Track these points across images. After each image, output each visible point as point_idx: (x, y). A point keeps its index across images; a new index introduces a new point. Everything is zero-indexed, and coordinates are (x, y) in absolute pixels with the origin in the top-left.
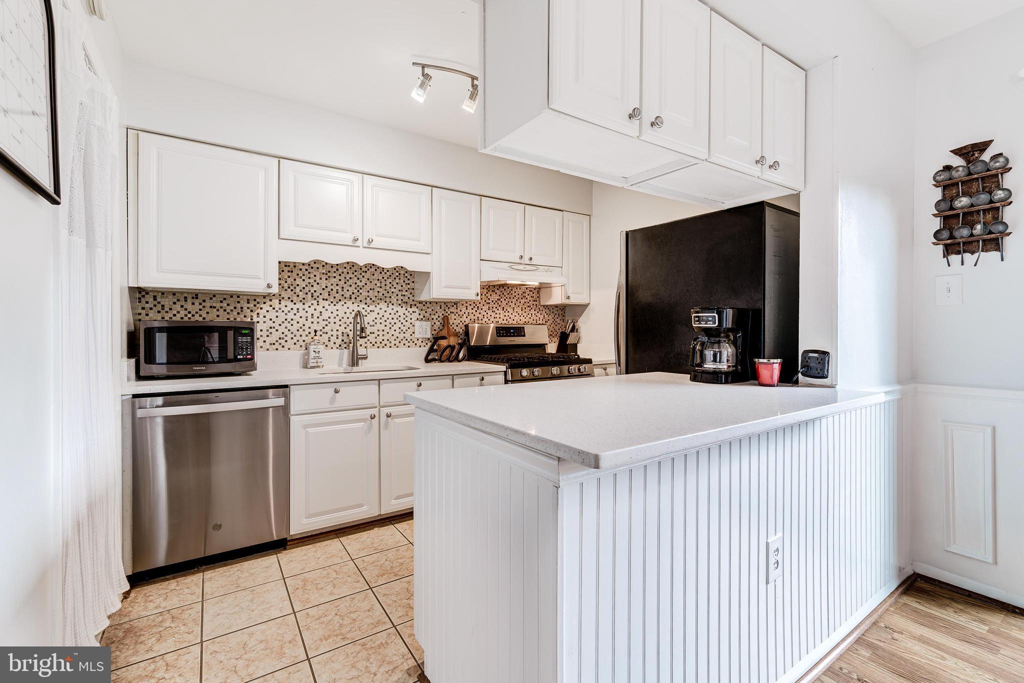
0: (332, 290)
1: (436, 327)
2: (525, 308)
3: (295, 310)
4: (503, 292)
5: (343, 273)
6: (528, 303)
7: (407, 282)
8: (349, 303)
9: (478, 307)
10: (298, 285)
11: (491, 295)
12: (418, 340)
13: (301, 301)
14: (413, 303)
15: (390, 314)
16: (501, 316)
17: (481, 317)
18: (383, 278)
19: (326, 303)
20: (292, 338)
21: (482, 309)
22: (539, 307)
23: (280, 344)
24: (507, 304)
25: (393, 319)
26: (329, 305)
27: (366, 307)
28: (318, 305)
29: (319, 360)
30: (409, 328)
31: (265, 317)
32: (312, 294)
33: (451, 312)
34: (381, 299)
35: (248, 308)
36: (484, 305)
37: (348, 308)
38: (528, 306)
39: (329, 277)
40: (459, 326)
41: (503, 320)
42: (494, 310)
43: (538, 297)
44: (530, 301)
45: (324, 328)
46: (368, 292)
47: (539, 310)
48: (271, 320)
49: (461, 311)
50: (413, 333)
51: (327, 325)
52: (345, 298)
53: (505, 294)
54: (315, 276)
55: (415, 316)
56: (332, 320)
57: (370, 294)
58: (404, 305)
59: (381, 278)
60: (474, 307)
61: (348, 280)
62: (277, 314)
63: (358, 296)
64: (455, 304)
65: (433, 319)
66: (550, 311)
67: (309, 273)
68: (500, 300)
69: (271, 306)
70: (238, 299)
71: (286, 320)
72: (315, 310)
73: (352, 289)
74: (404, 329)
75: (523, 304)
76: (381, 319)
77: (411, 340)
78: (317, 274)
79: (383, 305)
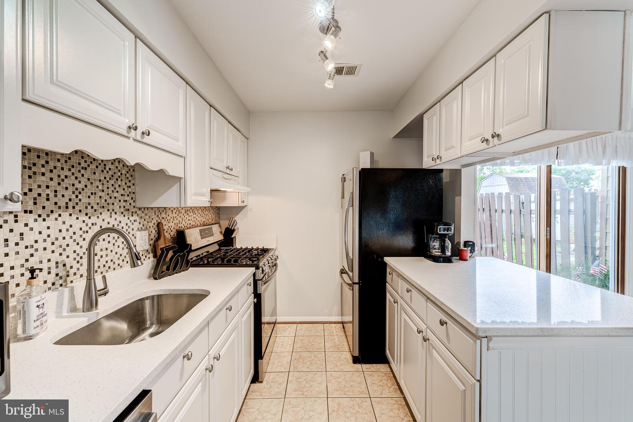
0: (39, 195)
5: (55, 168)
7: (128, 184)
8: (65, 215)
18: (105, 178)
19: (30, 218)
26: (35, 220)
27: (86, 218)
29: (44, 319)
33: (162, 218)
34: (103, 207)
37: (64, 223)
39: (35, 173)
46: (89, 197)
49: (168, 216)
52: (60, 208)
57: (90, 201)
58: (126, 213)
59: (102, 178)
61: (63, 181)
63: (77, 204)
65: (150, 228)
72: (11, 231)
73: (68, 194)
79: (106, 215)
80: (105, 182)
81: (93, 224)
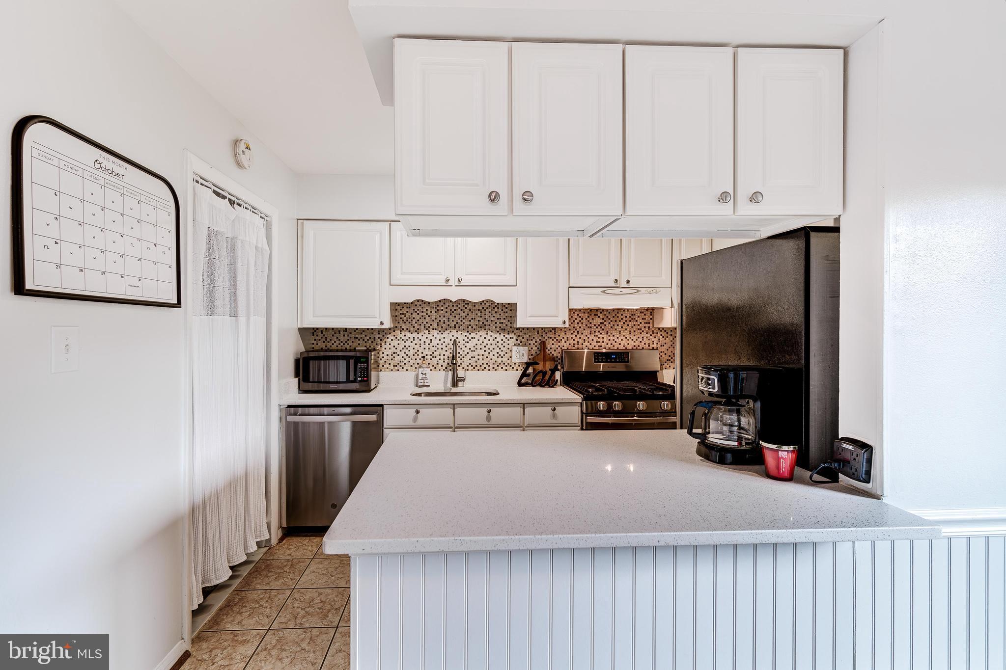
1: (533, 352)
2: (635, 331)
3: (412, 338)
4: (607, 315)
5: (449, 306)
6: (639, 325)
8: (454, 332)
9: (578, 332)
10: (414, 318)
11: (593, 319)
12: (515, 364)
13: (416, 331)
14: (511, 330)
15: (489, 340)
16: (605, 340)
17: (581, 341)
18: (483, 308)
19: (435, 332)
20: (409, 362)
21: (582, 334)
22: (653, 329)
23: (401, 366)
24: (611, 327)
25: (491, 344)
26: (438, 334)
27: (467, 334)
28: (429, 334)
29: (426, 381)
30: (506, 353)
31: (390, 344)
32: (425, 325)
33: (548, 337)
34: (481, 327)
35: (379, 338)
36: (584, 330)
37: (453, 336)
38: (639, 329)
39: (438, 310)
40: (557, 351)
41: (607, 344)
42: (597, 334)
43: (651, 319)
44: (641, 323)
45: (433, 353)
46: (470, 321)
47: (653, 333)
48: (394, 346)
49: (559, 336)
50: (511, 357)
51: (435, 351)
52: (451, 327)
53: (609, 317)
54: (427, 310)
55: (513, 340)
56: (440, 346)
57: (471, 323)
58: (502, 332)
60: (574, 332)
61: (453, 312)
62: (399, 342)
63: (461, 325)
64: (553, 330)
65: (530, 344)
66: (667, 333)
67: (422, 308)
68: (603, 323)
69: (394, 336)
70: (372, 331)
71: (405, 346)
72: (427, 338)
73: (456, 320)
74: (502, 354)
75: (632, 327)
76: (481, 344)
77: (508, 364)
78: (428, 308)
79: (483, 333)
80: (483, 311)
81: (472, 338)
